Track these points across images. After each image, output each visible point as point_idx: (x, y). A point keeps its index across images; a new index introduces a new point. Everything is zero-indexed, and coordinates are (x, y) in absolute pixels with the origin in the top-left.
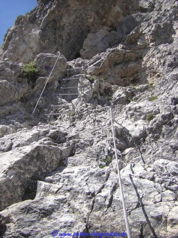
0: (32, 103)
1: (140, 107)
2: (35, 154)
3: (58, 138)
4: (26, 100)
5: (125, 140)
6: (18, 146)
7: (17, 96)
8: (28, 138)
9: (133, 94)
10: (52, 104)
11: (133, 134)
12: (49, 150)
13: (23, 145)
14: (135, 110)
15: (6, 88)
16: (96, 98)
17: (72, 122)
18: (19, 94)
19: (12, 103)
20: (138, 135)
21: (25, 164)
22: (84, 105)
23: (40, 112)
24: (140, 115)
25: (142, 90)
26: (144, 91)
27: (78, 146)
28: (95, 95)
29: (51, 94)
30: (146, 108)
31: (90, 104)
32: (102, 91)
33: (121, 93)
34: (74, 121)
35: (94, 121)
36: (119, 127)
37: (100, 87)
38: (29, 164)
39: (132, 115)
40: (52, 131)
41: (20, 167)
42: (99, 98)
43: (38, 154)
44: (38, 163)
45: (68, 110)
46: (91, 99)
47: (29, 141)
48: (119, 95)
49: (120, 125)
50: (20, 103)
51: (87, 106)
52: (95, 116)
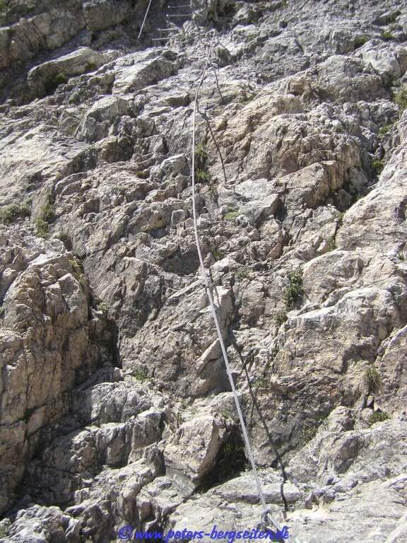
0: (133, 26)
1: (244, 31)
2: (154, 66)
3: (169, 56)
4: (127, 23)
5: (226, 59)
6: (139, 62)
7: (119, 19)
8: (146, 56)
9: (260, 14)
10: (158, 27)
11: (231, 54)
12: (164, 63)
13: (143, 61)
14: (240, 33)
15: (107, 9)
16: (211, 19)
17: (181, 47)
18: (120, 16)
19: (113, 27)
20: (235, 54)
21: (148, 71)
22: (196, 28)
23: (145, 37)
24: (243, 38)
25: (272, 9)
26: (275, 10)
27: (186, 62)
28: (211, 16)
29: (156, 14)
30: (249, 32)
31: (202, 28)
32: (221, 9)
33: (243, 13)
34: (184, 47)
35: (205, 46)
36: (221, 48)
37: (218, 5)
38: (151, 72)
39: (236, 38)
40: (164, 51)
41: (145, 73)
42: (217, 19)
43: (156, 66)
44: (157, 72)
45: (177, 35)
46: (205, 22)
47: (147, 58)
48: (242, 16)
49: (224, 47)
50: (121, 27)
51: (199, 29)
52: (207, 41)
